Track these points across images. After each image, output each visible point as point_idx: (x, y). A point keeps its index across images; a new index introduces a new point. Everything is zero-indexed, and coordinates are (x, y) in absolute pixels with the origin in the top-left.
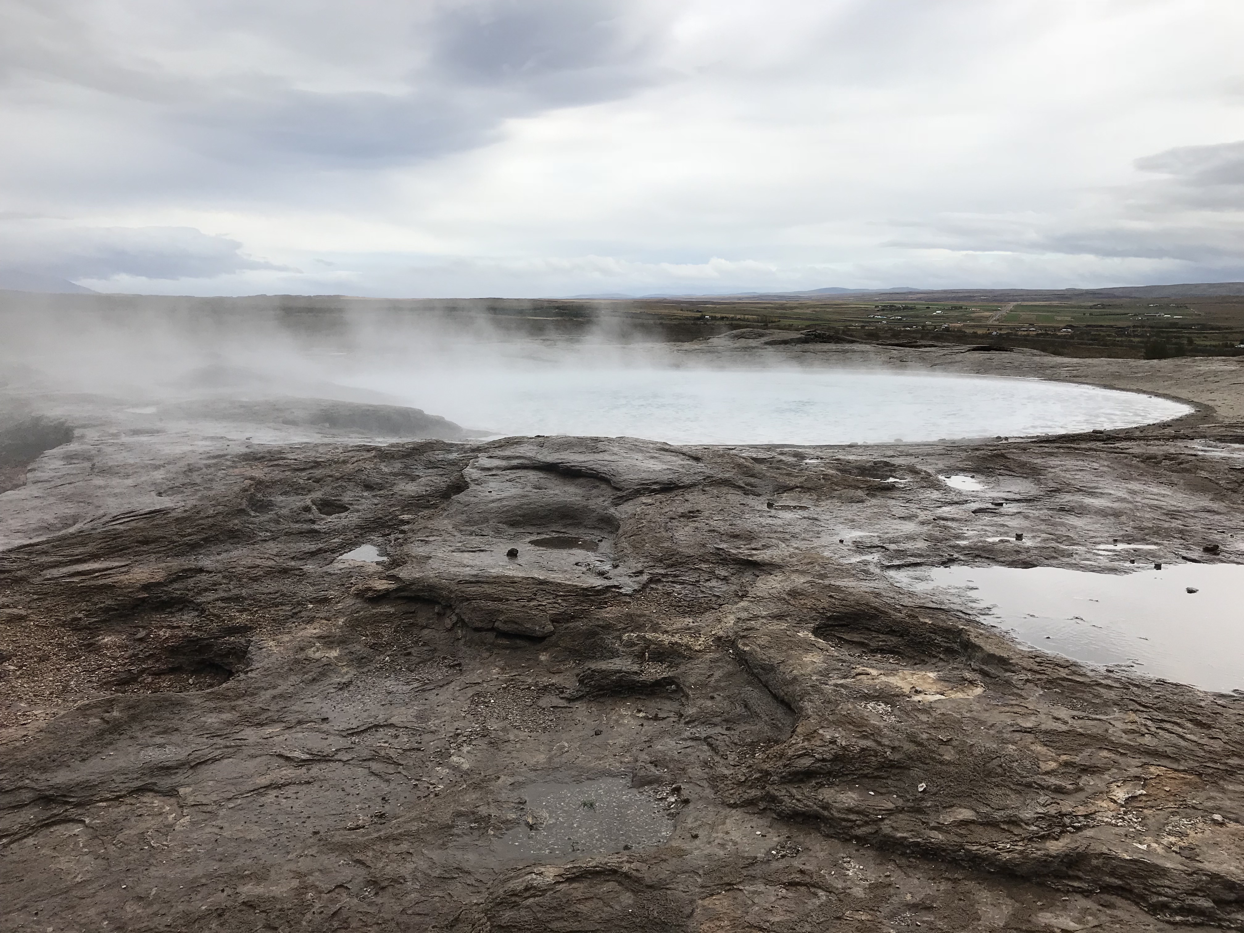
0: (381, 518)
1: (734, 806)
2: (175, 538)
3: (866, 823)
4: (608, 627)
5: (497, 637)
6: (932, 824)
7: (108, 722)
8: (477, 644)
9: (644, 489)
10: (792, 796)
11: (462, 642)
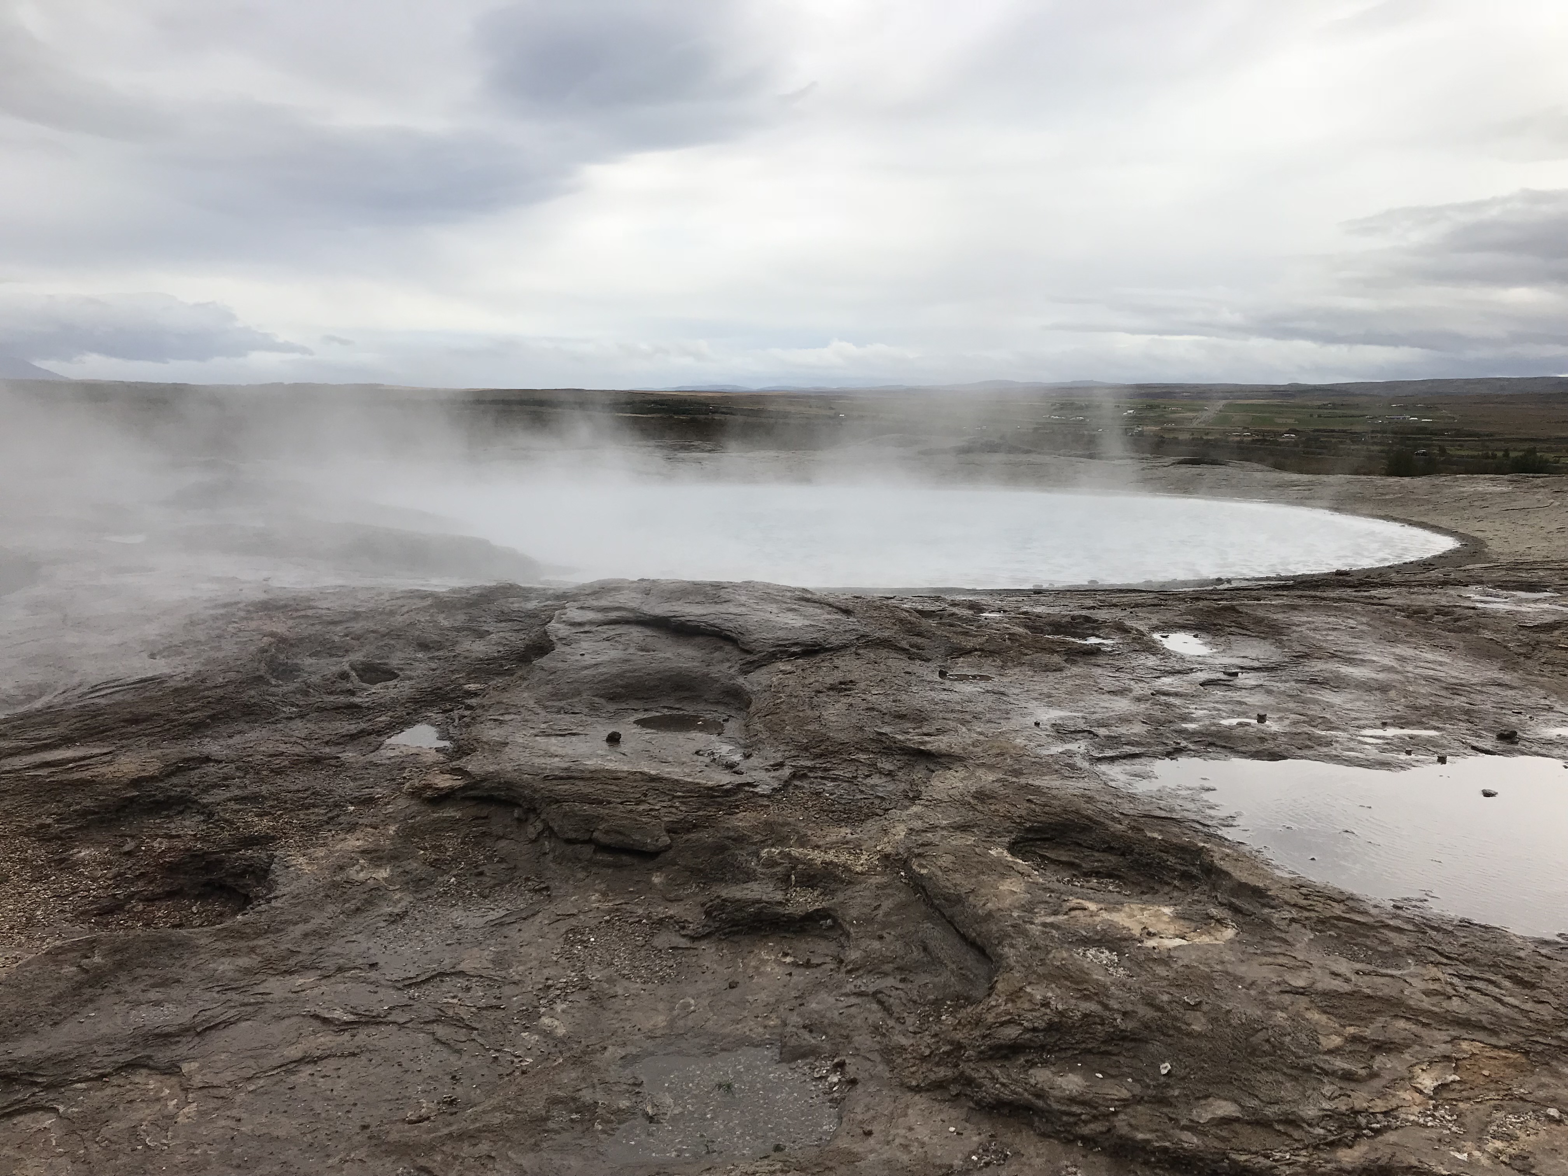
0: (440, 689)
1: (917, 1090)
2: (173, 716)
3: (1095, 1118)
4: (740, 840)
5: (595, 852)
6: (1184, 1122)
7: (87, 971)
8: (570, 860)
9: (781, 652)
10: (994, 1079)
11: (550, 857)
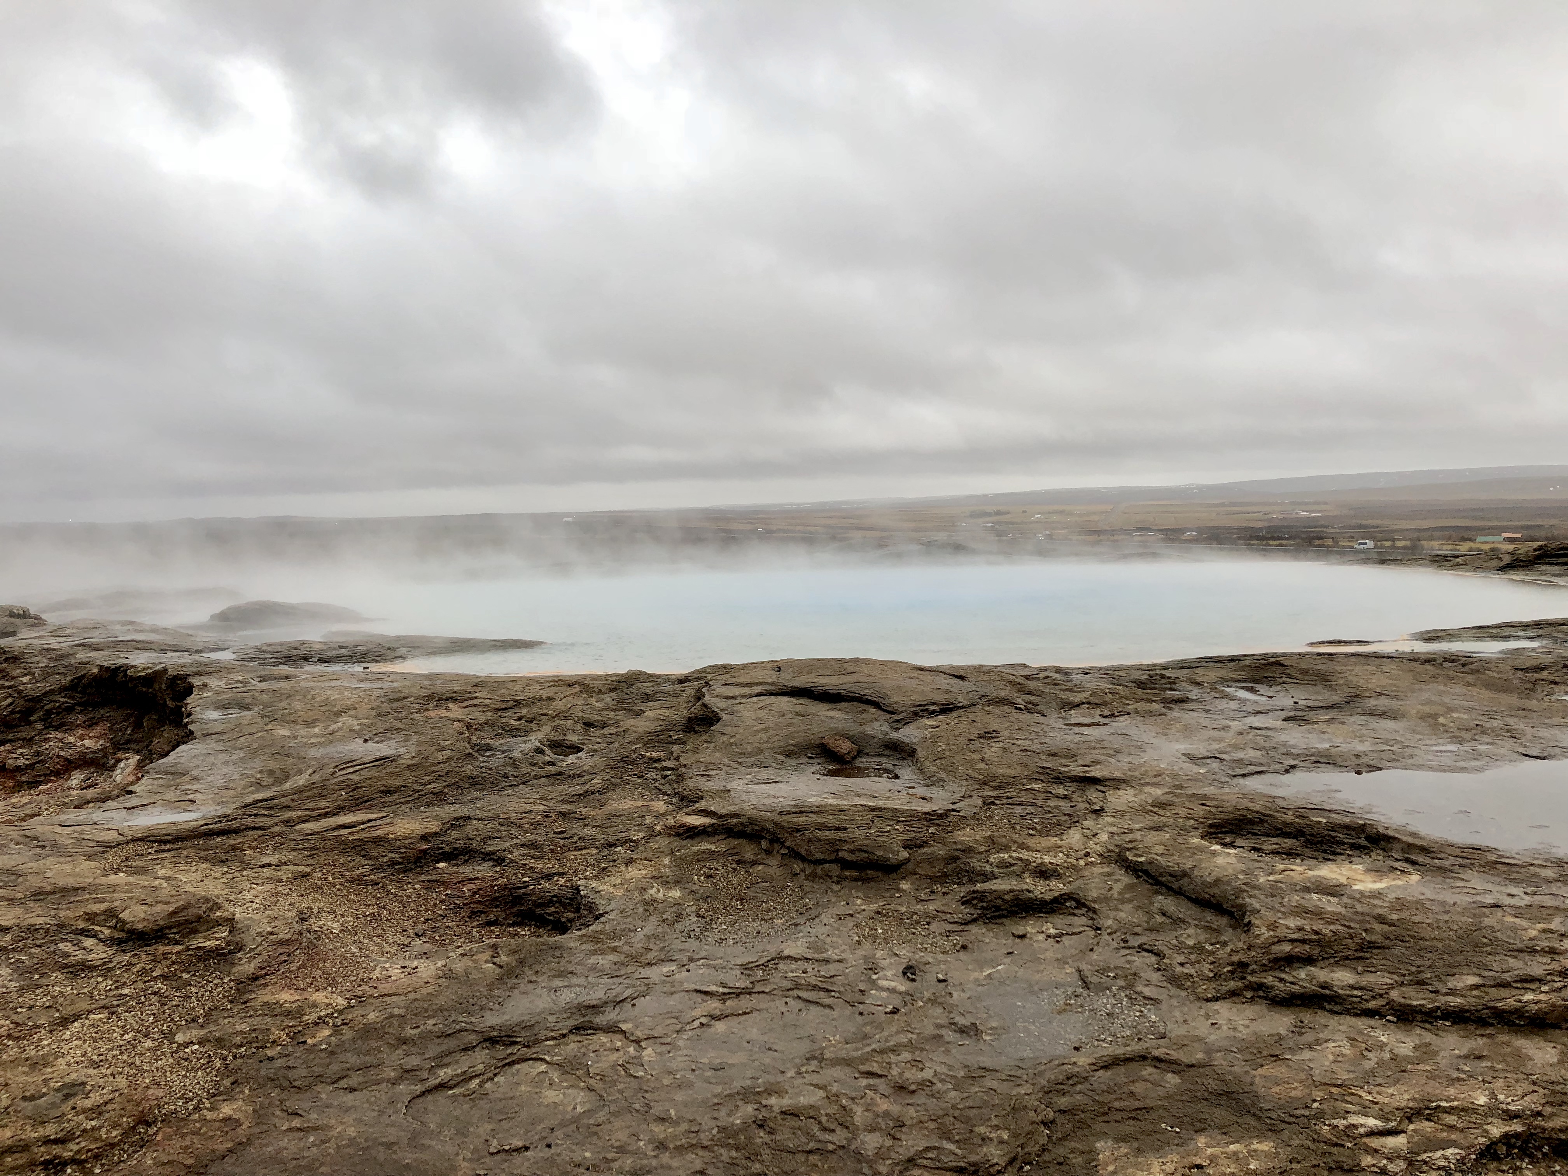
0: (627, 757)
1: (1216, 999)
2: (416, 787)
3: (1374, 998)
4: (968, 850)
5: (842, 869)
6: (1444, 991)
8: (821, 877)
9: (922, 711)
10: (1282, 981)
11: (802, 876)
